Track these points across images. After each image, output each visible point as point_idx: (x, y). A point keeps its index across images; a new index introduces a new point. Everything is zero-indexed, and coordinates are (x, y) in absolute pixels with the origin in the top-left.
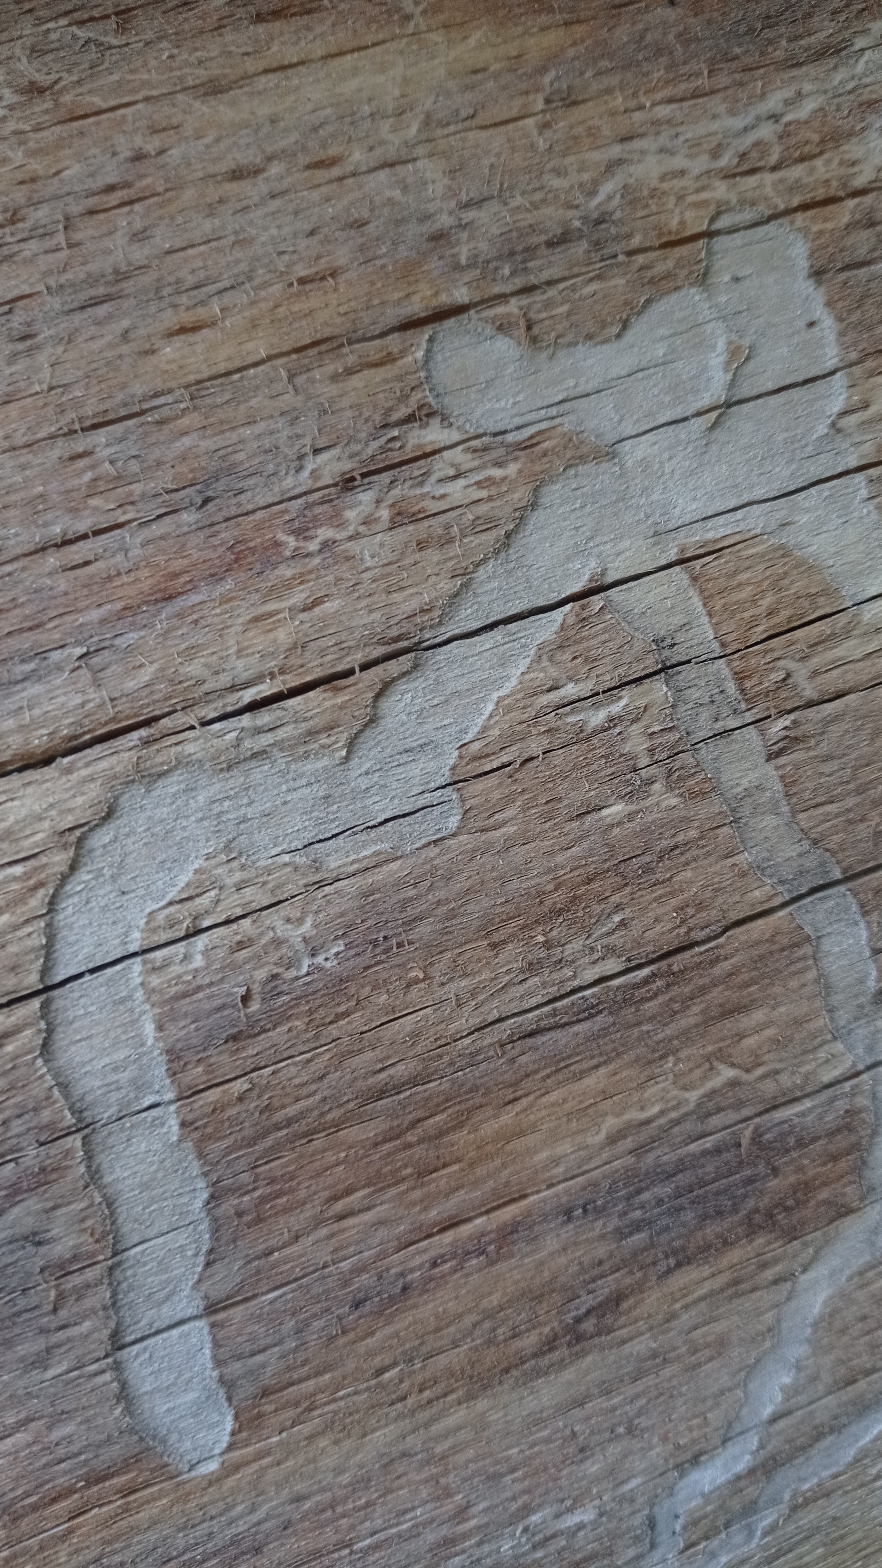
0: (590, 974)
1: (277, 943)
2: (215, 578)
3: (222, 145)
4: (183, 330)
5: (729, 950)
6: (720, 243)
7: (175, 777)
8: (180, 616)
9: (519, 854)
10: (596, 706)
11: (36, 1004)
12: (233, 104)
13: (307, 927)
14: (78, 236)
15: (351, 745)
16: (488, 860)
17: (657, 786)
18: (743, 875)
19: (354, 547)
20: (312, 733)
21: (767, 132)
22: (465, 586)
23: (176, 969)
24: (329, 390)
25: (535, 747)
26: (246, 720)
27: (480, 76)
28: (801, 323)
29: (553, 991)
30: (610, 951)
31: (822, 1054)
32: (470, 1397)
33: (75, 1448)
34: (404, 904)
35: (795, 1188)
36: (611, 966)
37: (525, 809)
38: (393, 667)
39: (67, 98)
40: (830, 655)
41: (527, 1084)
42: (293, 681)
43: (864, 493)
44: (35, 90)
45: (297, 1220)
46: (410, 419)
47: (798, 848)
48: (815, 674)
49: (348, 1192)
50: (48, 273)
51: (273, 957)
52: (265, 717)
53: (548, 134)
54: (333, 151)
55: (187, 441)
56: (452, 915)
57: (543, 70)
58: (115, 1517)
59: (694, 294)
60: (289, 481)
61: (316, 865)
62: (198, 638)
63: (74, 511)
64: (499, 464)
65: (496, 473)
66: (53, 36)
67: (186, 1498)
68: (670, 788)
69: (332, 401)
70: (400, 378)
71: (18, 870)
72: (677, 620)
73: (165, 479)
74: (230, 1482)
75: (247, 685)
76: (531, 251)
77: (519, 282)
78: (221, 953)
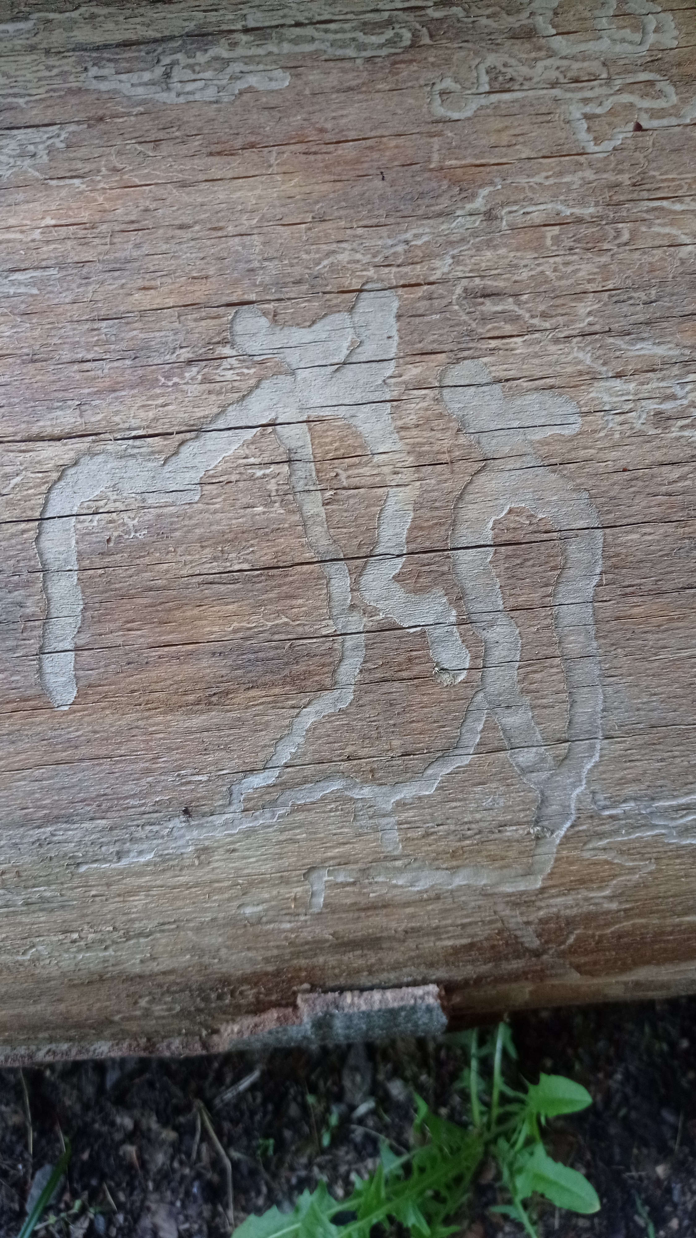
0: (237, 567)
1: (124, 524)
2: (132, 387)
3: (180, 212)
4: (144, 288)
5: (293, 573)
6: (364, 295)
7: (101, 456)
8: (116, 398)
9: (219, 516)
10: (261, 469)
11: (37, 523)
12: (188, 194)
13: (135, 522)
14: (115, 240)
15: (166, 460)
16: (207, 515)
17: (277, 505)
18: (303, 546)
19: (185, 387)
20: (153, 453)
21: (400, 248)
22: (223, 412)
23: (87, 524)
24: (193, 324)
25: (233, 478)
26: (131, 442)
27: (290, 201)
28: (386, 336)
29: (222, 570)
30: (246, 561)
31: (324, 623)
32: (165, 713)
33: (19, 685)
34: (172, 523)
35: (305, 672)
36: (246, 566)
37: (225, 500)
38: (188, 435)
39: (126, 177)
40: (357, 471)
41: (206, 601)
42: (151, 432)
43: (389, 411)
44: (115, 170)
45: (112, 626)
46: (218, 343)
47: (328, 542)
48: (349, 477)
49: (133, 621)
50: (100, 254)
51: (121, 529)
52: (138, 442)
53: (309, 233)
54: (221, 224)
55: (135, 333)
56: (189, 531)
57: (317, 202)
58: (27, 717)
59: (346, 315)
60: (168, 357)
61: (144, 500)
62: (121, 408)
63: (88, 351)
64: (248, 368)
65: (246, 371)
66: (128, 147)
67: (54, 717)
68: (281, 506)
69: (192, 329)
70: (220, 325)
71: (40, 475)
72: (300, 444)
73: (123, 345)
74: (71, 717)
75: (134, 429)
76: (285, 285)
77: (277, 296)
78: (103, 522)
